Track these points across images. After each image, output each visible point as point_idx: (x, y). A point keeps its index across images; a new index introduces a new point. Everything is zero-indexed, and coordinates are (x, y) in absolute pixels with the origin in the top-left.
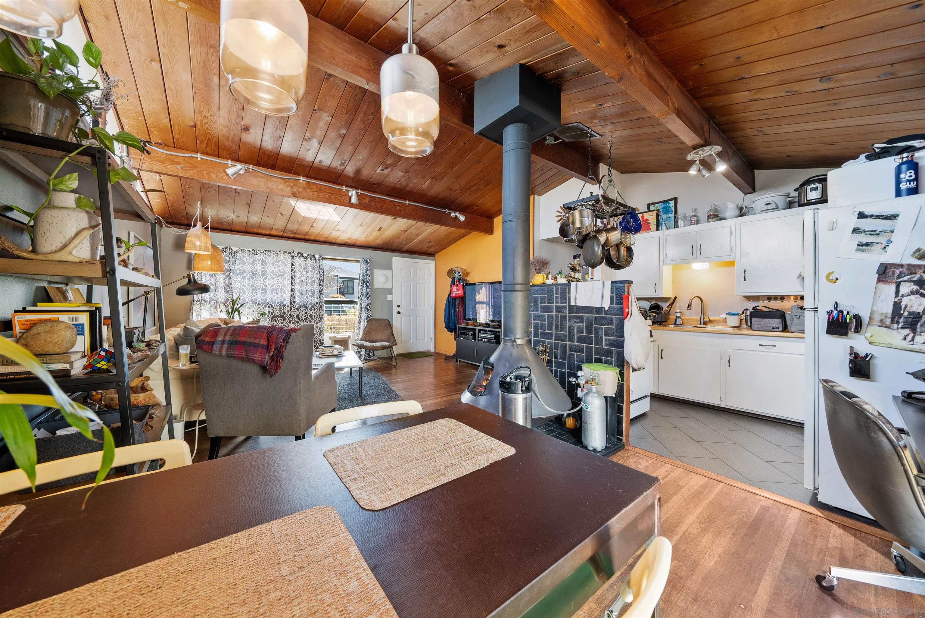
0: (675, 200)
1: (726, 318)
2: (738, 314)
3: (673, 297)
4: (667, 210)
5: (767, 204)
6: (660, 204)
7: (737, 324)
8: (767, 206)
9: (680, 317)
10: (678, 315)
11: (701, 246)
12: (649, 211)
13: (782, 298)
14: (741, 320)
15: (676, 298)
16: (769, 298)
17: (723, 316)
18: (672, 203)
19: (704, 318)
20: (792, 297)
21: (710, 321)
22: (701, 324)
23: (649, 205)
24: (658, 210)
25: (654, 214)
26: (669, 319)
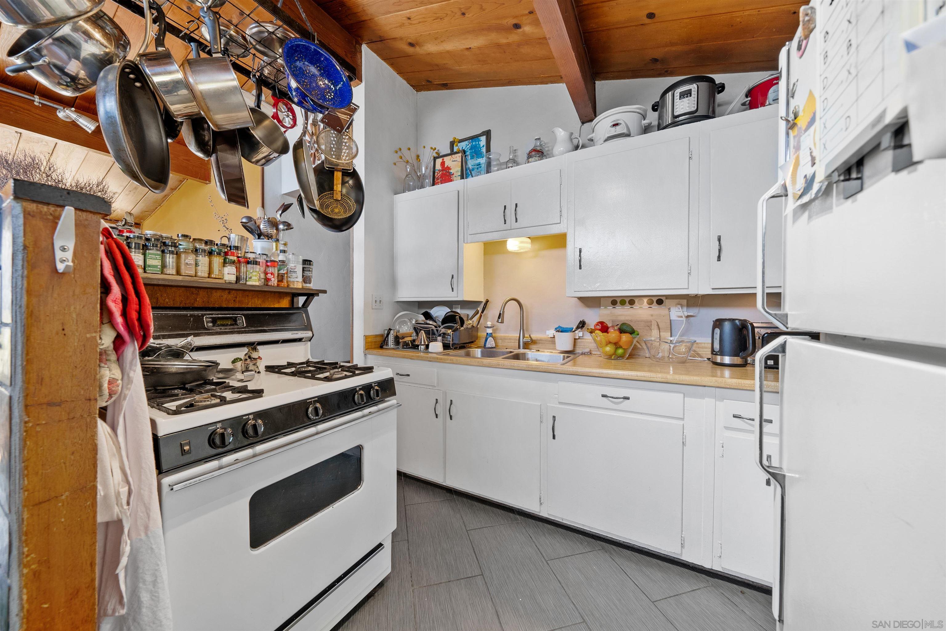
0: (488, 134)
1: (554, 337)
2: (570, 330)
3: (484, 301)
4: (477, 153)
5: (614, 125)
6: (466, 142)
7: (569, 348)
8: (614, 128)
9: (491, 335)
10: (489, 331)
11: (516, 205)
12: (452, 153)
13: (632, 301)
14: (575, 339)
15: (487, 301)
16: (614, 302)
17: (551, 333)
18: (483, 139)
19: (524, 337)
20: (645, 300)
21: (533, 342)
22: (519, 348)
23: (452, 144)
24: (464, 152)
25: (458, 157)
26: (477, 337)
